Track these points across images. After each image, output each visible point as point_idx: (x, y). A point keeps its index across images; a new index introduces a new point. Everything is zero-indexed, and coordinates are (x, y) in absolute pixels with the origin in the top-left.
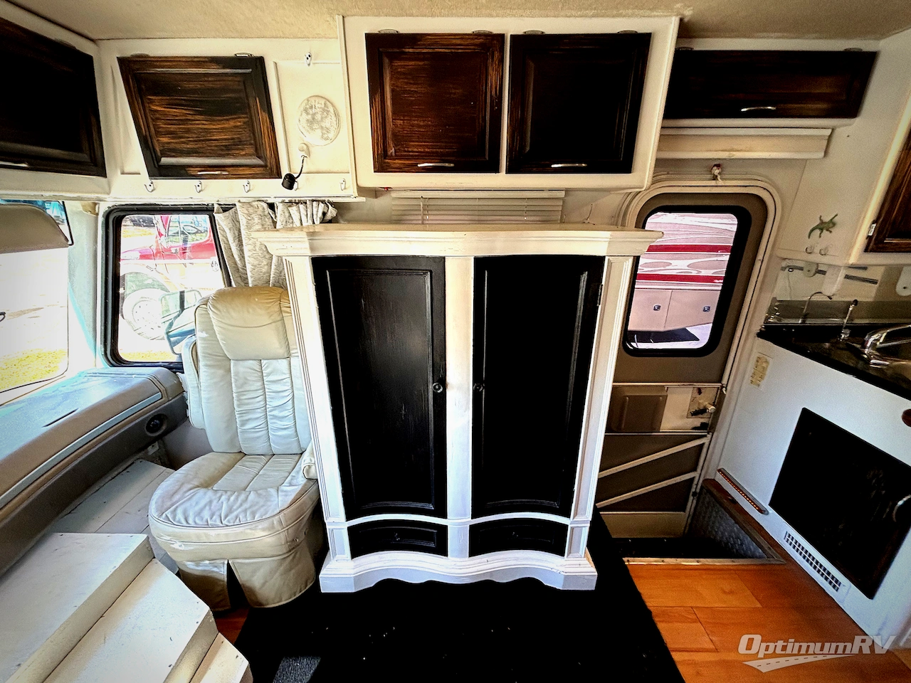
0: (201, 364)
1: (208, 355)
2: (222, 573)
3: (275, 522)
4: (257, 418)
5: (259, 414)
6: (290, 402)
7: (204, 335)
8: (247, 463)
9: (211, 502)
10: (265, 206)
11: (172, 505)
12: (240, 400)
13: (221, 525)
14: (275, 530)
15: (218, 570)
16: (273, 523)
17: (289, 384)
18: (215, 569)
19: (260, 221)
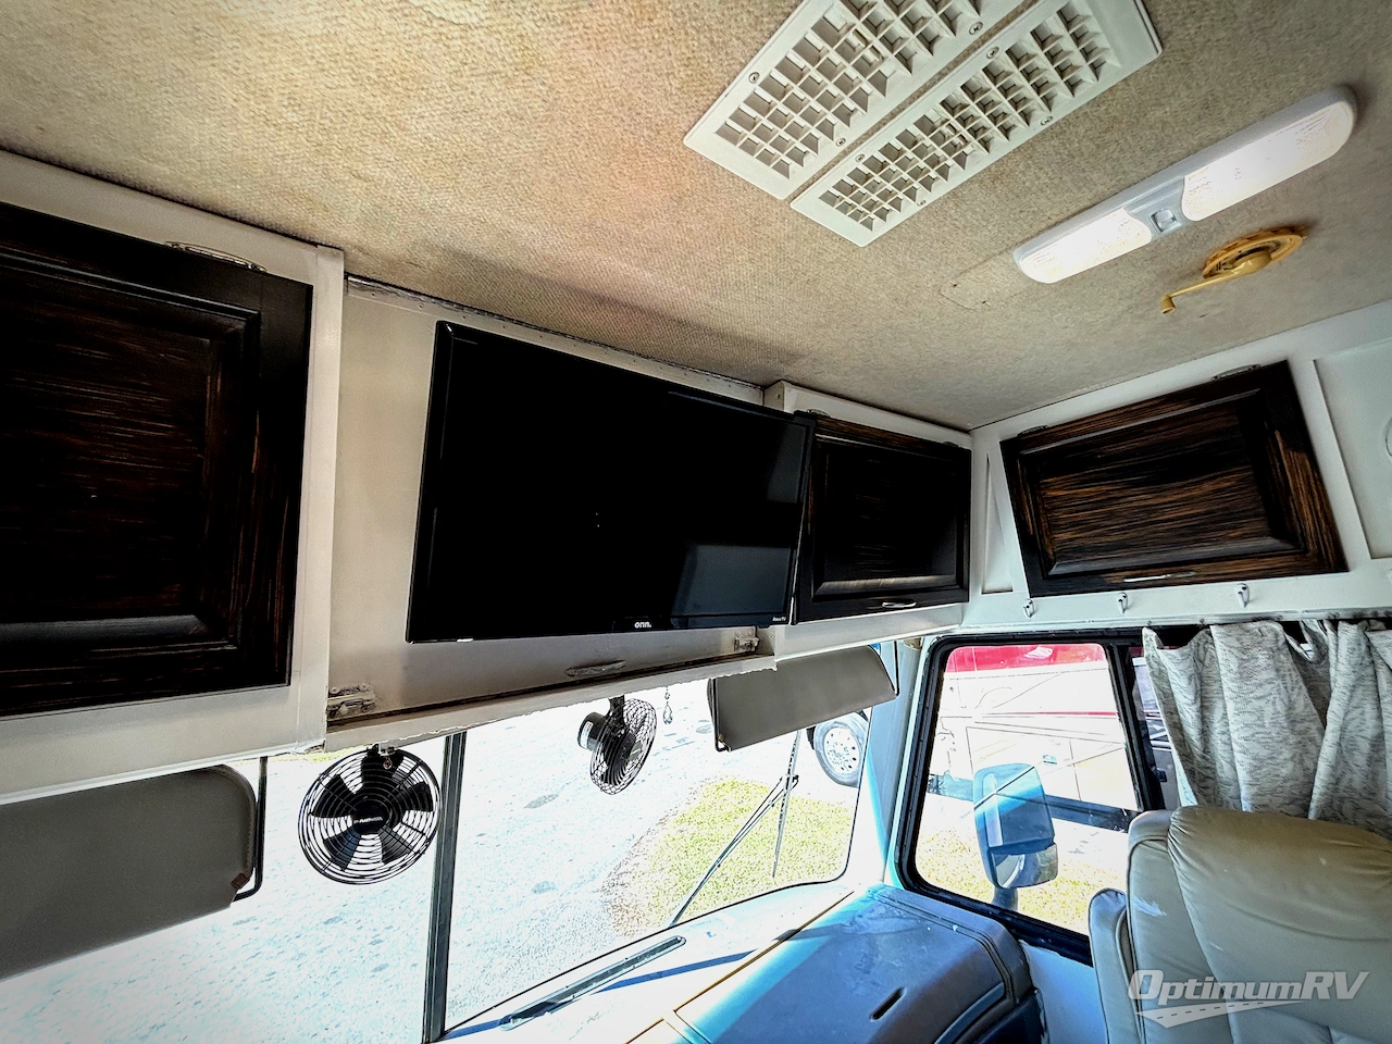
1: (1161, 962)
7: (1154, 910)
10: (1278, 628)
19: (1270, 662)
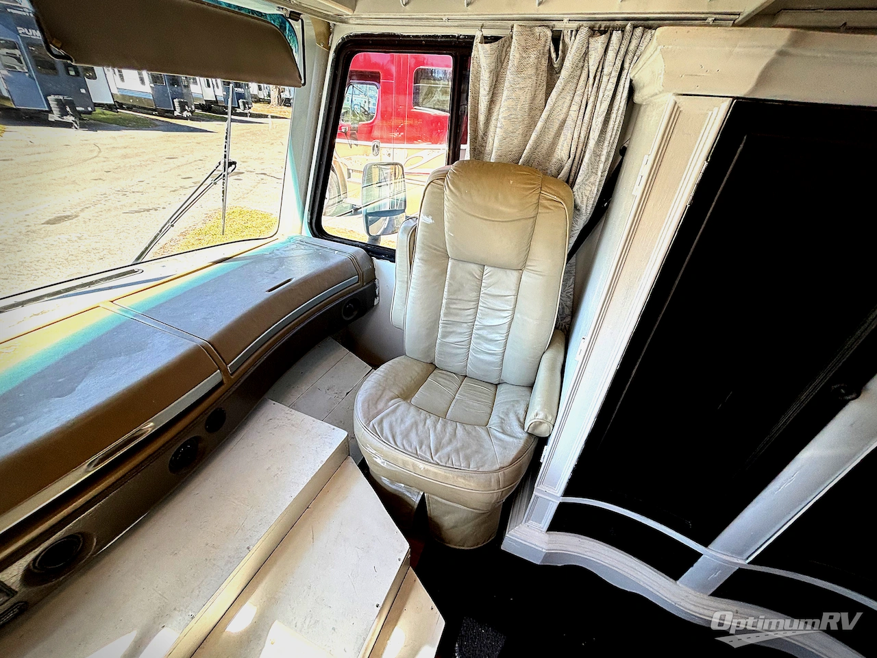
0: (417, 256)
1: (426, 247)
2: (416, 500)
3: (493, 480)
4: (461, 333)
5: (464, 329)
6: (507, 326)
7: (430, 220)
8: (440, 379)
9: (416, 424)
10: (549, 35)
11: (378, 414)
12: (450, 308)
13: (432, 461)
14: (489, 489)
15: (410, 496)
16: (491, 481)
17: (513, 303)
18: (408, 494)
